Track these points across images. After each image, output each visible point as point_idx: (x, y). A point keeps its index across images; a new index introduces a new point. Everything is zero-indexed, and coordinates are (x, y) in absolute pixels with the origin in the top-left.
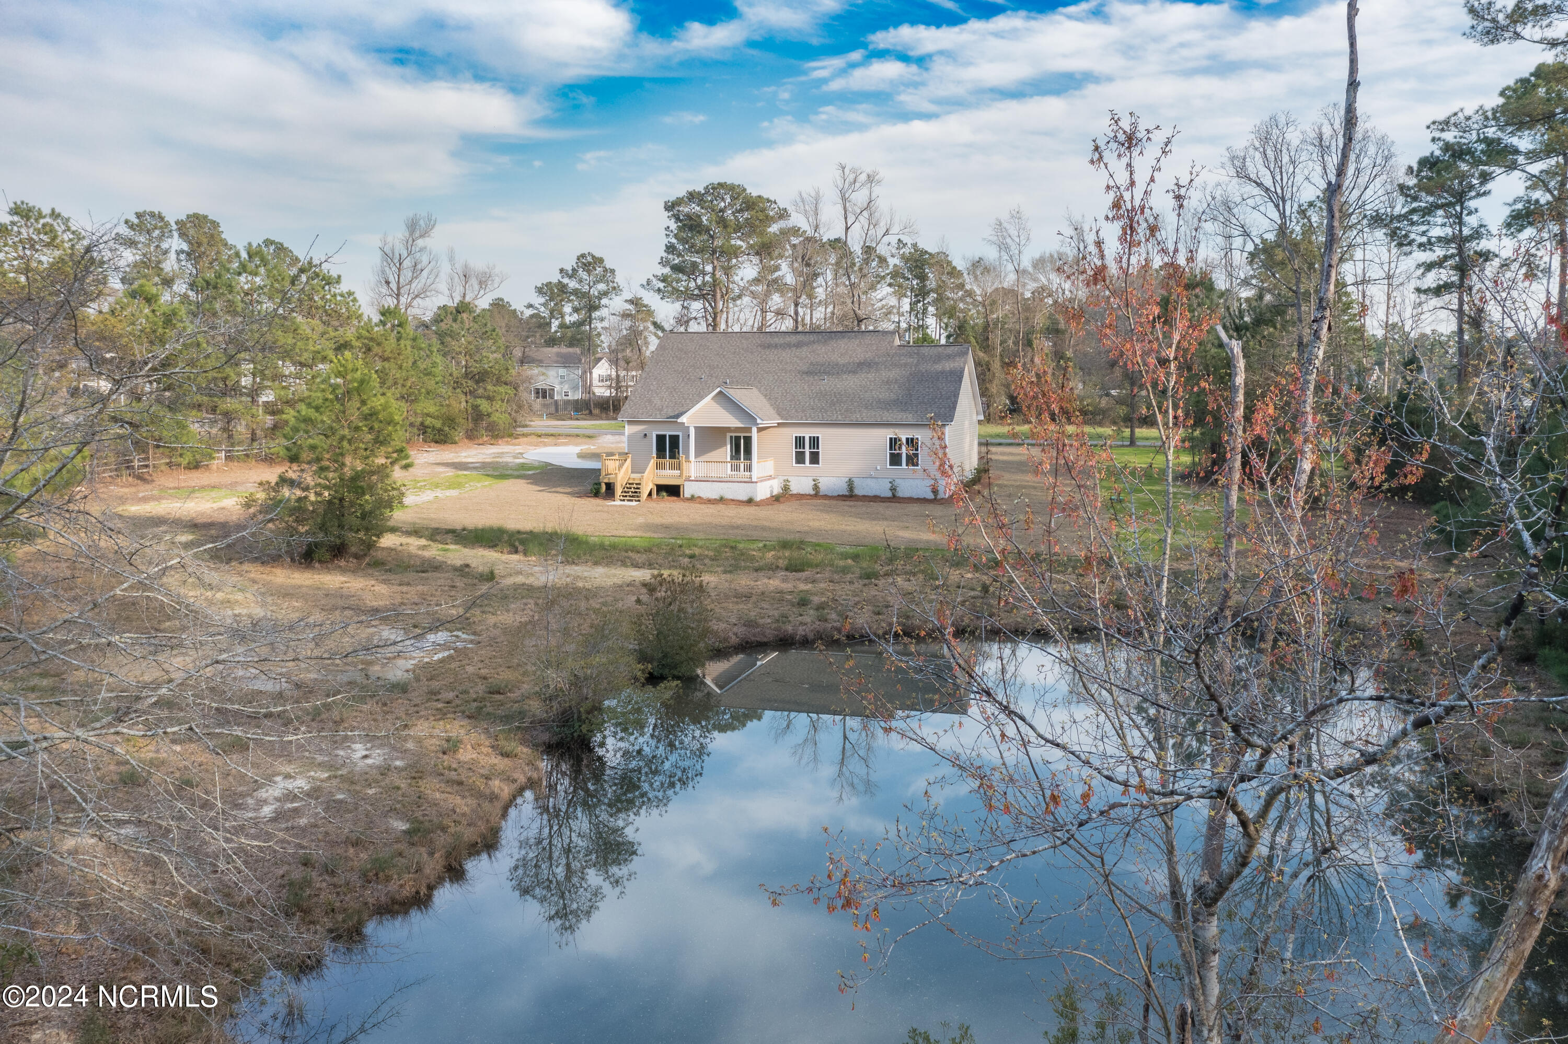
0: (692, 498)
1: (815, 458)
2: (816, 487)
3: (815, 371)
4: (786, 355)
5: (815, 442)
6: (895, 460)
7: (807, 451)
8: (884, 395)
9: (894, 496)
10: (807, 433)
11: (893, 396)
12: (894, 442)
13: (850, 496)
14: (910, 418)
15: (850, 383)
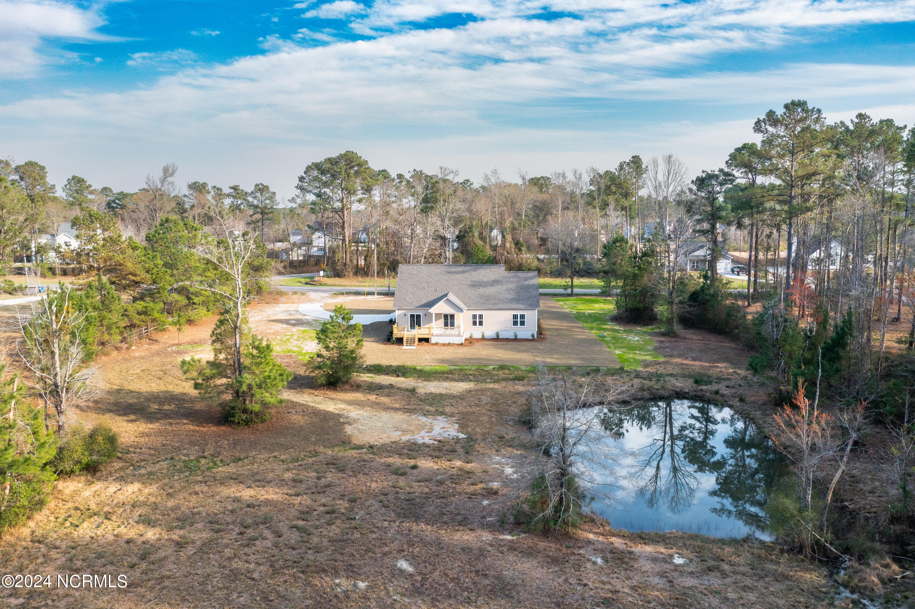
0: (436, 344)
1: (481, 323)
2: (483, 336)
3: (475, 285)
4: (459, 276)
5: (481, 316)
6: (515, 323)
7: (478, 320)
8: (508, 296)
9: (516, 338)
10: (478, 313)
11: (512, 297)
12: (515, 317)
13: (497, 339)
14: (522, 306)
15: (492, 290)
